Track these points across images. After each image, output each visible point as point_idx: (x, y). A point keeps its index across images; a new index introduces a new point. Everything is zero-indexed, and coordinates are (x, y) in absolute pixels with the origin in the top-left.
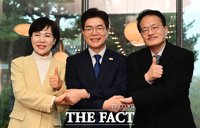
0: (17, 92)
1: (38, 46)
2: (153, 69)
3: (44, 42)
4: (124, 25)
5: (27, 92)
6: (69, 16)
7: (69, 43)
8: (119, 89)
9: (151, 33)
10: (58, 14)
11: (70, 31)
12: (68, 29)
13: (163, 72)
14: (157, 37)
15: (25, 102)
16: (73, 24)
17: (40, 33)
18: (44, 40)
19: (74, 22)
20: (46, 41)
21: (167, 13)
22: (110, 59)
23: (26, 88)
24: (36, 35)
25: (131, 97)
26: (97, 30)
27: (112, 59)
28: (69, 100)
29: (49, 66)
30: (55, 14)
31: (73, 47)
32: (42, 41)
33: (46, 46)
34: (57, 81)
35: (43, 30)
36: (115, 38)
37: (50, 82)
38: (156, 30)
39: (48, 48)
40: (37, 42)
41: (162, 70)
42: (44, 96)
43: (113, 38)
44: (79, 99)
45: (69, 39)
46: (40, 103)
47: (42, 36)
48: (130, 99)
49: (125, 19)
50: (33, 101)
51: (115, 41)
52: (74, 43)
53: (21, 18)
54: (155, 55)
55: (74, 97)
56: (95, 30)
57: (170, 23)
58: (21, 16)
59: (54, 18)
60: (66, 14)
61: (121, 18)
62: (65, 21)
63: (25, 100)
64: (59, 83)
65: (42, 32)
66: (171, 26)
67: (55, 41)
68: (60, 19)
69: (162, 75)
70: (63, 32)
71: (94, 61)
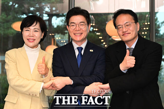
0: (10, 80)
1: (28, 39)
2: (127, 60)
3: (33, 36)
4: (107, 22)
5: (19, 80)
6: (60, 15)
7: (60, 38)
8: (97, 76)
9: (124, 30)
10: (51, 13)
11: (61, 28)
12: (59, 26)
13: (135, 62)
14: (130, 33)
15: (18, 88)
16: (63, 21)
17: (29, 28)
18: (33, 34)
19: (64, 20)
20: (35, 35)
21: (143, 12)
22: (91, 51)
23: (18, 76)
24: (26, 30)
25: (108, 84)
26: (80, 26)
27: (92, 51)
28: (55, 86)
29: (37, 57)
30: (48, 13)
31: (63, 41)
32: (31, 35)
33: (35, 40)
34: (44, 68)
35: (33, 25)
36: (99, 34)
37: (38, 69)
38: (129, 27)
39: (37, 41)
40: (27, 36)
41: (135, 61)
42: (33, 82)
43: (97, 34)
44: (64, 86)
45: (60, 34)
46: (30, 88)
47: (32, 31)
48: (107, 85)
49: (107, 18)
50: (24, 87)
51: (99, 36)
52: (65, 38)
53: (19, 17)
54: (129, 47)
55: (59, 83)
56: (77, 26)
57: (146, 21)
58: (19, 15)
59: (47, 17)
60: (57, 13)
61: (104, 17)
62: (56, 19)
63: (17, 86)
64: (46, 70)
65: (32, 28)
66: (146, 24)
67: (43, 35)
68: (52, 17)
69: (135, 65)
70: (55, 28)
71: (77, 53)
